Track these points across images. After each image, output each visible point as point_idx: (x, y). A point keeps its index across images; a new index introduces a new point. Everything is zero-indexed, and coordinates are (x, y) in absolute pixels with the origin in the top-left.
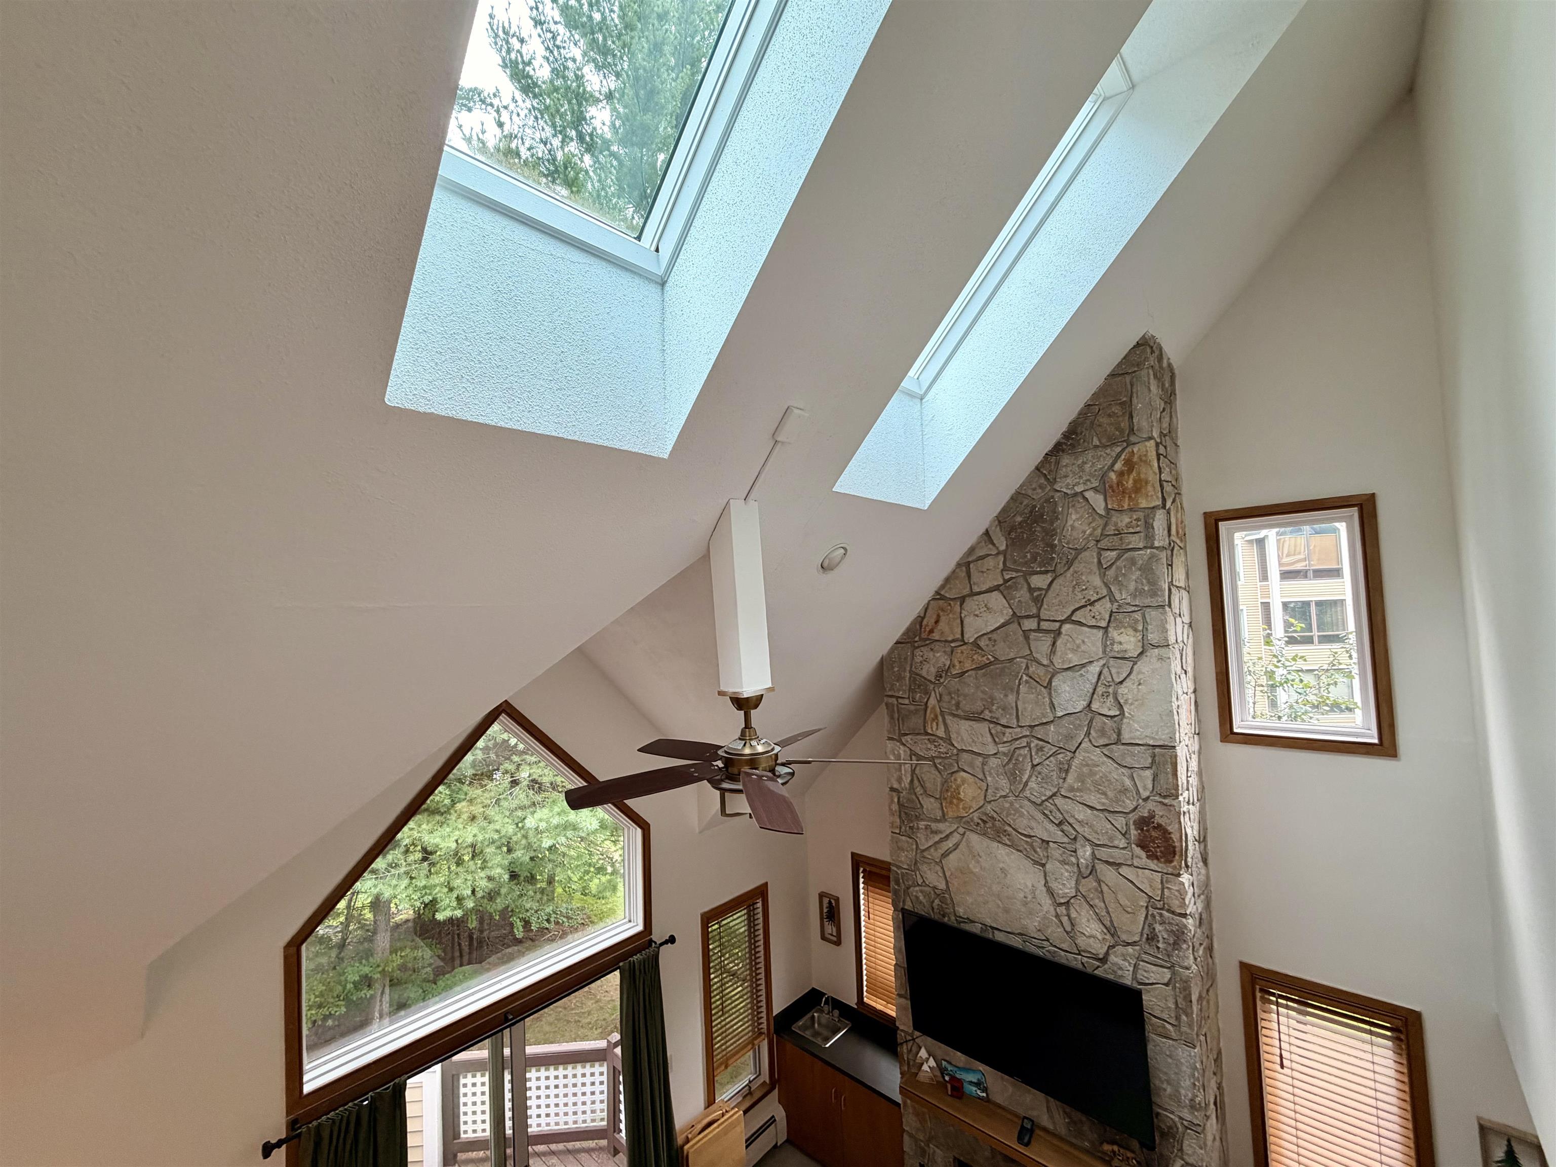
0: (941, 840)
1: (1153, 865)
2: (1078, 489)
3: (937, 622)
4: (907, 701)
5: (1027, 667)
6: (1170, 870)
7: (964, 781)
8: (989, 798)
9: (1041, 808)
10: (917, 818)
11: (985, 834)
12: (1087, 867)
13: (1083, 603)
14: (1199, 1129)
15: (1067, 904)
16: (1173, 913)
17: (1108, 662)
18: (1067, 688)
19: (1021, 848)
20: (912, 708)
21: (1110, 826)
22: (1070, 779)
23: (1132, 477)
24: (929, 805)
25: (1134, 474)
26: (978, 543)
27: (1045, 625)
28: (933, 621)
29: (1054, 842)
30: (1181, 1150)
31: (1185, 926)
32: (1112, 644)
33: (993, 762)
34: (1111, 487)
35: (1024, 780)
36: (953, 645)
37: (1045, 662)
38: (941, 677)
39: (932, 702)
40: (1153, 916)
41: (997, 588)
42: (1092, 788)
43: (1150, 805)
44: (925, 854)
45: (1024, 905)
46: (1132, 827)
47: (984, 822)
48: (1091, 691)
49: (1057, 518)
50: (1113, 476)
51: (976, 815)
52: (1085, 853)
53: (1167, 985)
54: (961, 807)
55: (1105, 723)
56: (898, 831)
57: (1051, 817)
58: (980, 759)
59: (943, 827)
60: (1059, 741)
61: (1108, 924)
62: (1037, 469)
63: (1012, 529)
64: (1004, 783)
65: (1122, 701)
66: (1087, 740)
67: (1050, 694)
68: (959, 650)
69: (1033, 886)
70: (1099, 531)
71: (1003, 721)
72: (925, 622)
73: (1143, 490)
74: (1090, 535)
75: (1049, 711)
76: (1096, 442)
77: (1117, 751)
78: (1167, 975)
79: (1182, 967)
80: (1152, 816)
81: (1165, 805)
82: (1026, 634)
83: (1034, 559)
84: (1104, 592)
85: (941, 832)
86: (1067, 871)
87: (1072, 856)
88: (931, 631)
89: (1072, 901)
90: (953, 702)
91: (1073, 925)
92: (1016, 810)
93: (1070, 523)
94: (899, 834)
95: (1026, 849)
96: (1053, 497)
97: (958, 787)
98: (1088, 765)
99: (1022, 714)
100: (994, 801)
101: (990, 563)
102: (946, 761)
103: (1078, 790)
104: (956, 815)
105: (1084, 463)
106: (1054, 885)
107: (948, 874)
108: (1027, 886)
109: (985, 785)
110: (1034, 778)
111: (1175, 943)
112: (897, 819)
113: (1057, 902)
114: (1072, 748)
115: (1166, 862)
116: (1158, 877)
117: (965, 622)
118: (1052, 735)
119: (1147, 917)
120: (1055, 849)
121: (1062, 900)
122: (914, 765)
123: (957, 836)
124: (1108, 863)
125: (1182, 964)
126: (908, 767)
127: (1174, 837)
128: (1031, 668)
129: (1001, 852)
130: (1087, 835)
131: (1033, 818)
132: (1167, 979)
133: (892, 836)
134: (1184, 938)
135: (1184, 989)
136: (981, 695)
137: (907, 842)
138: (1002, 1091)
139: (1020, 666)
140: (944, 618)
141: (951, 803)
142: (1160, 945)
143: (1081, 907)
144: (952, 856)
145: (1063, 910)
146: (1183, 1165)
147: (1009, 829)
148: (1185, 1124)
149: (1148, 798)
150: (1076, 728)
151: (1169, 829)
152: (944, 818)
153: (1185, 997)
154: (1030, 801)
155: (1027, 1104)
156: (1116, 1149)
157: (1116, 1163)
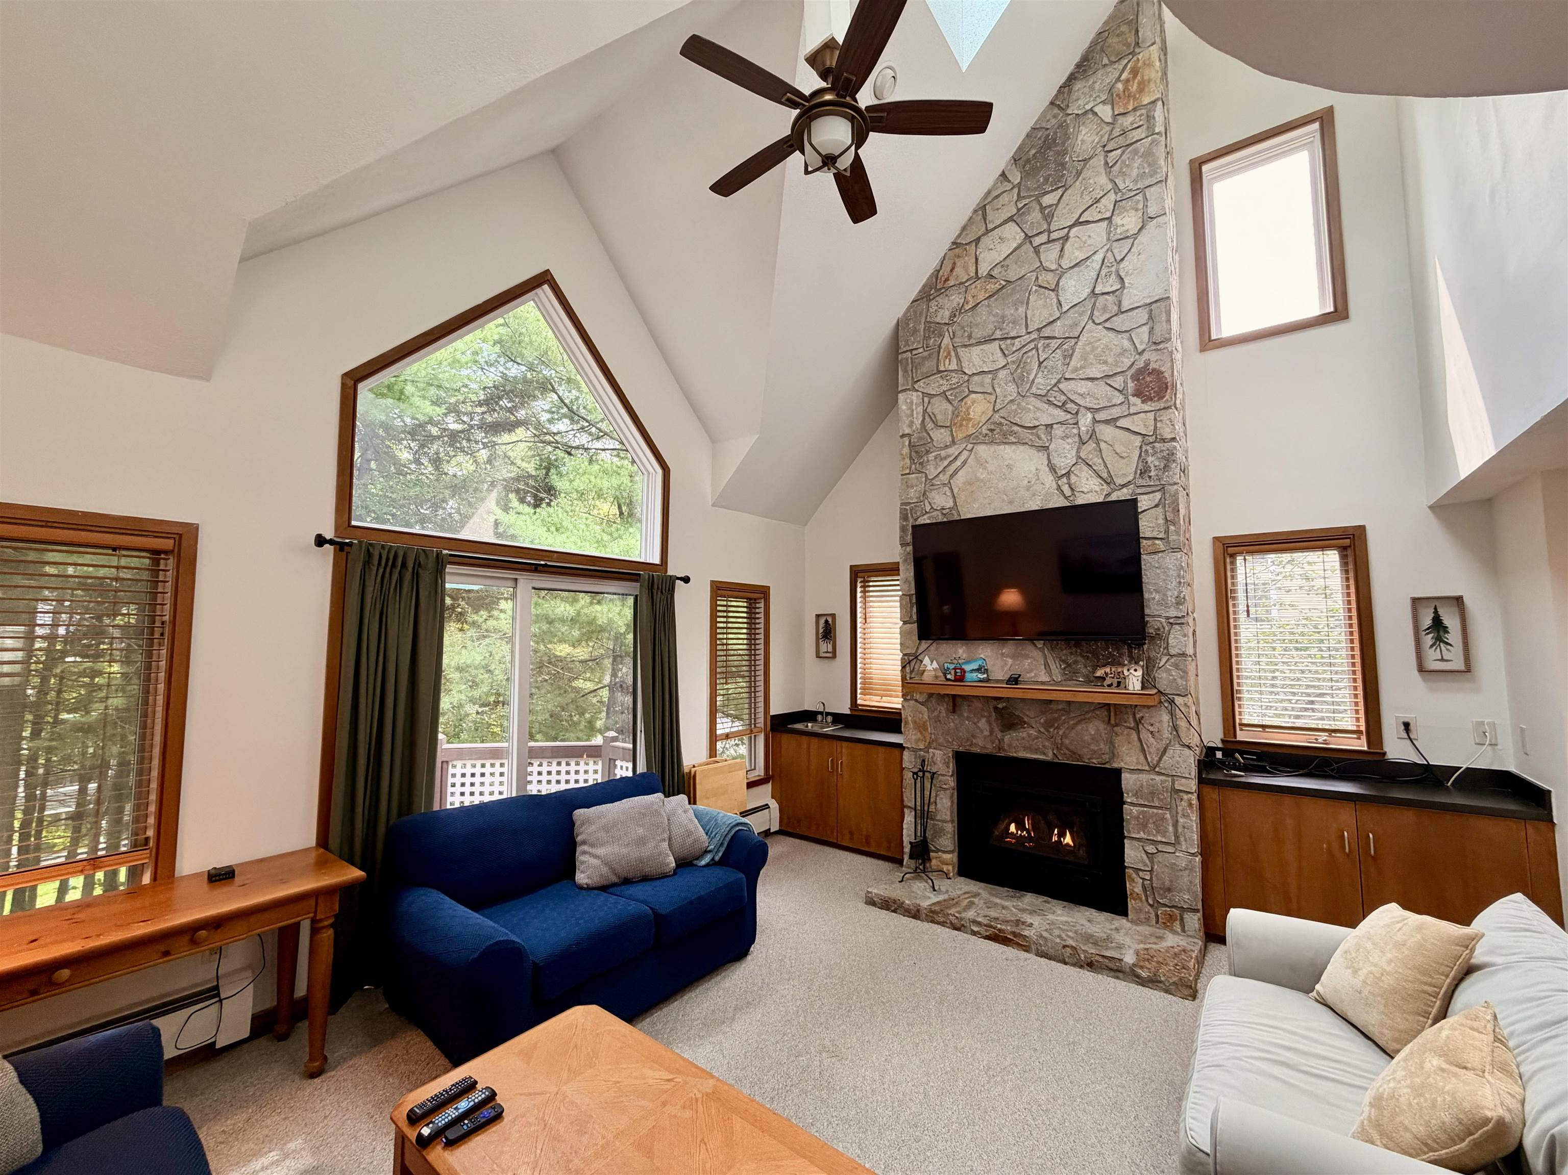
0: (951, 462)
1: (1146, 407)
2: (1088, 107)
3: (952, 271)
4: (921, 350)
5: (1037, 278)
6: (1162, 405)
7: (973, 402)
8: (998, 407)
9: (1045, 398)
10: (928, 452)
11: (992, 442)
12: (1088, 432)
13: (1090, 203)
14: (1182, 621)
15: (1068, 474)
16: (1164, 440)
17: (1111, 246)
18: (1074, 283)
19: (1027, 441)
20: (926, 354)
21: (1109, 388)
22: (1075, 362)
23: (1136, 81)
24: (940, 436)
25: (1139, 77)
26: (995, 184)
27: (1054, 236)
28: (949, 269)
29: (1057, 423)
30: (1167, 648)
31: (1175, 448)
32: (1116, 229)
33: (1002, 374)
34: (1118, 95)
35: (1031, 379)
36: (966, 285)
37: (1054, 267)
38: (955, 316)
39: (946, 341)
40: (1146, 451)
41: (1011, 219)
42: (1094, 362)
43: (1146, 356)
44: (936, 482)
45: (1028, 490)
46: (1129, 381)
47: (992, 430)
48: (1095, 277)
49: (1069, 138)
50: (1120, 86)
51: (985, 427)
52: (1086, 420)
53: (1156, 506)
54: (970, 426)
55: (1106, 300)
56: (907, 471)
57: (1056, 402)
58: (990, 376)
59: (954, 451)
60: (1064, 333)
61: (1105, 475)
62: (1052, 103)
63: (1028, 161)
64: (1012, 388)
65: (1122, 274)
66: (1090, 321)
67: (1057, 295)
68: (973, 286)
69: (1037, 469)
70: (1106, 137)
71: (1013, 334)
72: (941, 273)
73: (1146, 90)
74: (1098, 143)
75: (1056, 309)
76: (1105, 61)
77: (1117, 323)
78: (1158, 495)
79: (1171, 485)
80: (1147, 364)
81: (1160, 350)
82: (1037, 251)
83: (1046, 180)
84: (1110, 186)
85: (949, 456)
86: (1068, 444)
87: (1074, 428)
88: (947, 280)
89: (1072, 469)
90: (966, 334)
91: (1072, 489)
92: (1023, 409)
93: (1080, 138)
94: (909, 474)
95: (1031, 440)
96: (1065, 121)
97: (968, 409)
98: (1090, 343)
99: (1031, 320)
100: (1001, 408)
101: (1005, 198)
102: (957, 390)
103: (1082, 367)
104: (965, 435)
105: (1094, 82)
106: (1056, 461)
107: (955, 491)
108: (1030, 471)
109: (993, 397)
110: (1040, 375)
111: (1166, 466)
112: (908, 461)
113: (1059, 475)
114: (1077, 334)
115: (1158, 400)
116: (1151, 416)
117: (980, 259)
118: (1058, 330)
119: (1140, 455)
120: (1058, 429)
121: (1064, 472)
122: (926, 405)
123: (965, 454)
124: (1107, 422)
125: (1171, 482)
126: (920, 409)
127: (1166, 375)
128: (1040, 278)
129: (1007, 452)
130: (1089, 405)
131: (1038, 409)
132: (1157, 501)
133: (902, 479)
134: (1173, 458)
135: (1173, 503)
136: (992, 318)
137: (917, 478)
138: (1002, 667)
139: (1030, 279)
140: (959, 263)
141: (961, 425)
142: (1152, 474)
143: (1080, 470)
144: (960, 473)
145: (1064, 480)
146: (1168, 660)
147: (1015, 428)
148: (1171, 621)
149: (1144, 350)
150: (1081, 315)
151: (1163, 369)
152: (953, 442)
153: (1173, 509)
154: (1036, 396)
155: (1025, 669)
156: (1108, 670)
157: (1108, 681)
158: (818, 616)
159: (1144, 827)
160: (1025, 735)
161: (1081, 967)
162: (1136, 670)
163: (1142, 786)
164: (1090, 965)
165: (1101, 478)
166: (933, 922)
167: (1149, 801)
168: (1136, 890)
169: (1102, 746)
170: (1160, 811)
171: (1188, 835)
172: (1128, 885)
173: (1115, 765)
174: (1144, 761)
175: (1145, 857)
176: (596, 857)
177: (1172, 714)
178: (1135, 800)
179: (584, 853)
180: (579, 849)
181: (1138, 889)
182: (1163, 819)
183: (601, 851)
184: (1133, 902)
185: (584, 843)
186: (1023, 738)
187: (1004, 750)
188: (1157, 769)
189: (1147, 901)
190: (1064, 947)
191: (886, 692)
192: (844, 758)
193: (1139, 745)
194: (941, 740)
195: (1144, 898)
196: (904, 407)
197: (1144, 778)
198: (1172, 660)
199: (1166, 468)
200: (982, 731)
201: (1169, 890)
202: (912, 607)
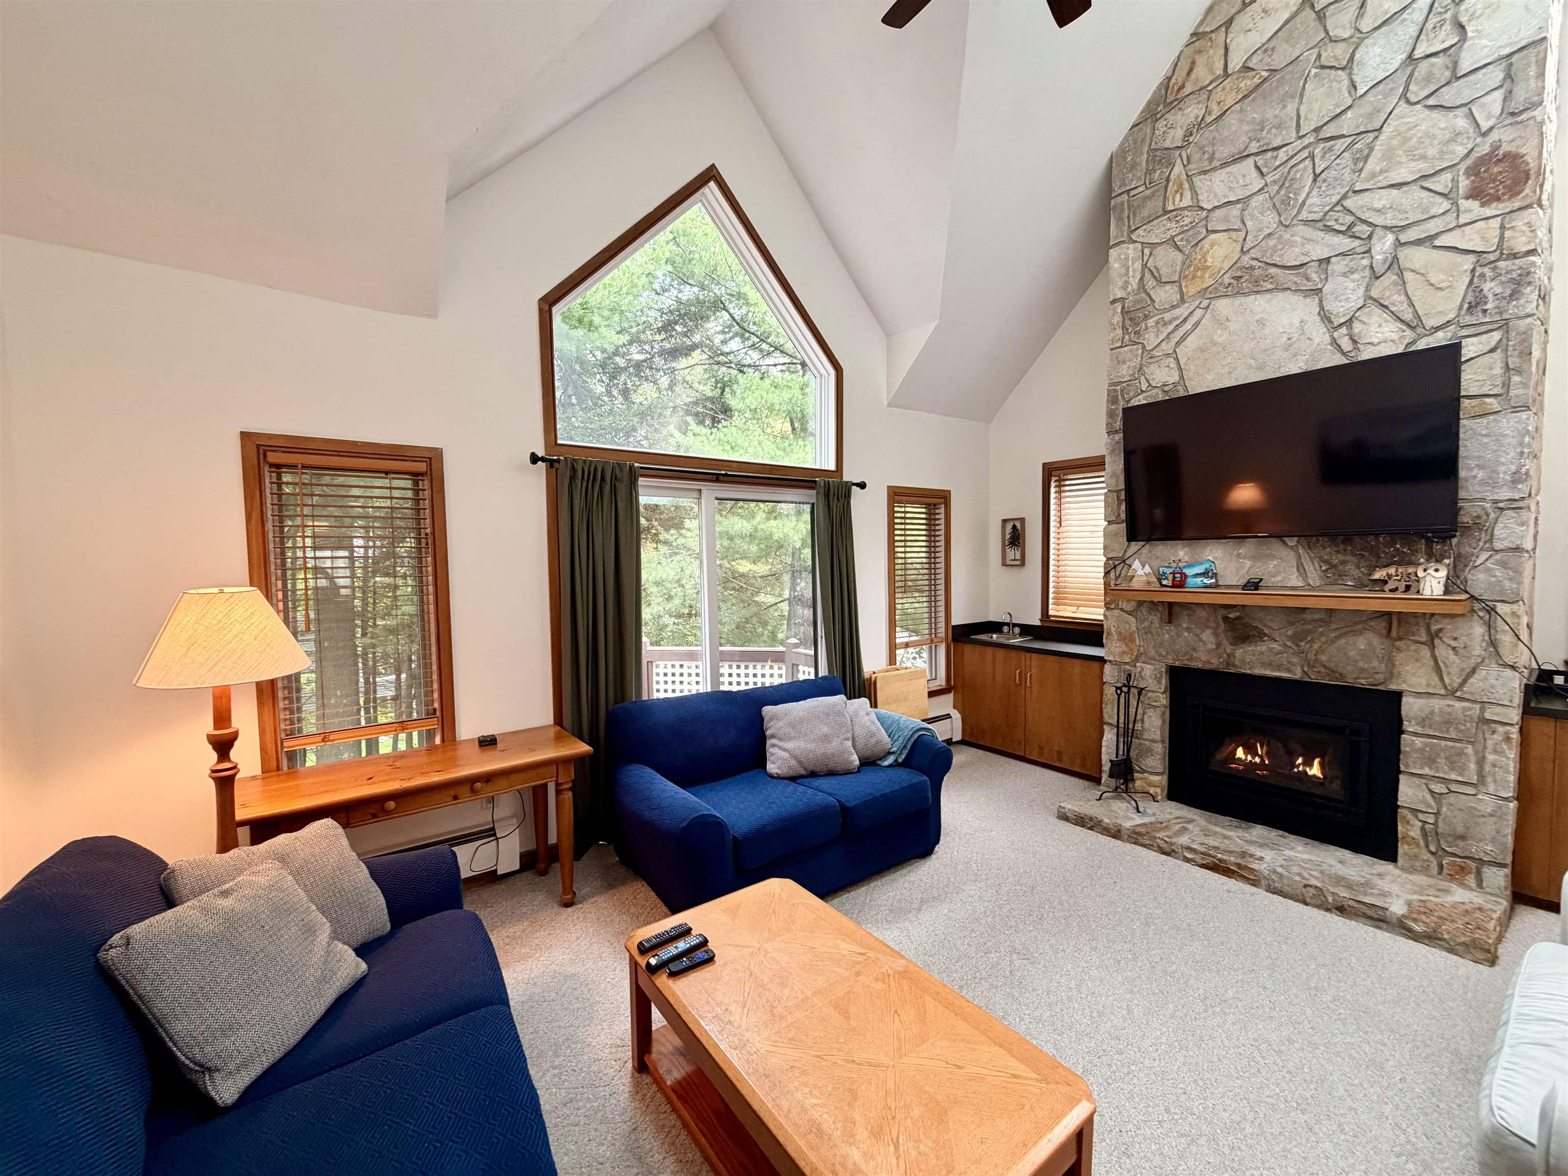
0: (1178, 327)
1: (1488, 212)
3: (1188, 74)
4: (1141, 189)
5: (1319, 56)
6: (1517, 205)
7: (1212, 246)
8: (1248, 246)
9: (1321, 224)
10: (1146, 317)
11: (1238, 294)
12: (1385, 260)
14: (1520, 504)
15: (1349, 323)
16: (1515, 256)
18: (1379, 51)
19: (1289, 285)
20: (1148, 192)
21: (1427, 193)
22: (1372, 165)
24: (1164, 295)
28: (1185, 73)
29: (1336, 256)
30: (1491, 540)
31: (1533, 264)
33: (1256, 202)
35: (1300, 201)
36: (1209, 88)
37: (1347, 34)
38: (1191, 135)
39: (1178, 169)
40: (1482, 275)
42: (1404, 160)
43: (1494, 136)
44: (1155, 353)
45: (1287, 349)
46: (1462, 178)
47: (1238, 278)
48: (1415, 34)
51: (1229, 274)
52: (1383, 245)
53: (1492, 350)
54: (1207, 276)
55: (1433, 65)
56: (1119, 344)
57: (1337, 227)
58: (1239, 206)
59: (1182, 311)
60: (1358, 127)
61: (1408, 316)
64: (1270, 219)
65: (1463, 19)
66: (1402, 102)
67: (1350, 74)
68: (1219, 89)
69: (1302, 321)
71: (1276, 143)
72: (1173, 80)
75: (1347, 95)
77: (1448, 96)
78: (1496, 336)
79: (1521, 318)
80: (1496, 147)
81: (1521, 122)
82: (1320, 14)
86: (1353, 281)
87: (1363, 258)
88: (1182, 87)
89: (1357, 315)
90: (1207, 156)
91: (1355, 342)
92: (1286, 243)
94: (1121, 347)
95: (1295, 283)
97: (1205, 254)
98: (1400, 134)
99: (1306, 119)
100: (1253, 247)
102: (1190, 233)
103: (1383, 171)
104: (1199, 289)
106: (1332, 306)
107: (1182, 362)
108: (1292, 325)
109: (1243, 234)
110: (1315, 192)
111: (1513, 293)
112: (1120, 332)
113: (1336, 324)
114: (1377, 125)
115: (1511, 197)
116: (1495, 223)
117: (1231, 48)
118: (1348, 124)
119: (1471, 282)
120: (1339, 262)
121: (1343, 320)
122: (1146, 258)
123: (1199, 313)
124: (1419, 242)
125: (1522, 314)
126: (1138, 265)
127: (1528, 159)
128: (1324, 55)
129: (1259, 304)
130: (1389, 223)
131: (1309, 240)
132: (1493, 344)
133: (1112, 355)
134: (1528, 280)
135: (1522, 342)
136: (1246, 128)
137: (1131, 351)
138: (1237, 570)
139: (1308, 60)
140: (1201, 60)
141: (1194, 278)
142: (1489, 306)
143: (1370, 315)
144: (1189, 339)
145: (1344, 330)
146: (1491, 556)
147: (1273, 270)
148: (1501, 505)
149: (1491, 129)
150: (1386, 96)
151: (1523, 151)
152: (1182, 300)
153: (1521, 353)
154: (1306, 222)
155: (1269, 572)
156: (1392, 570)
157: (1391, 585)
158: (1005, 521)
159: (1431, 761)
160: (1264, 648)
161: (1328, 910)
162: (1437, 570)
163: (1432, 713)
164: (1341, 910)
165: (1402, 321)
166: (1136, 843)
167: (1441, 731)
168: (1412, 834)
169: (1375, 664)
170: (1458, 745)
171: (1500, 773)
172: (1400, 828)
173: (1393, 687)
174: (1439, 683)
175: (1428, 797)
176: (784, 750)
177: (1489, 626)
178: (1419, 730)
179: (773, 745)
180: (769, 742)
181: (1415, 833)
182: (1461, 753)
183: (788, 745)
184: (1406, 847)
185: (773, 736)
186: (1262, 653)
187: (1234, 666)
188: (1458, 694)
189: (1427, 846)
190: (1306, 886)
191: (1083, 600)
192: (1033, 671)
193: (1432, 663)
194: (1152, 653)
195: (1422, 843)
196: (1116, 265)
197: (1437, 704)
198: (1498, 557)
199: (1515, 294)
200: (1204, 643)
201: (1463, 838)
202: (1119, 504)
